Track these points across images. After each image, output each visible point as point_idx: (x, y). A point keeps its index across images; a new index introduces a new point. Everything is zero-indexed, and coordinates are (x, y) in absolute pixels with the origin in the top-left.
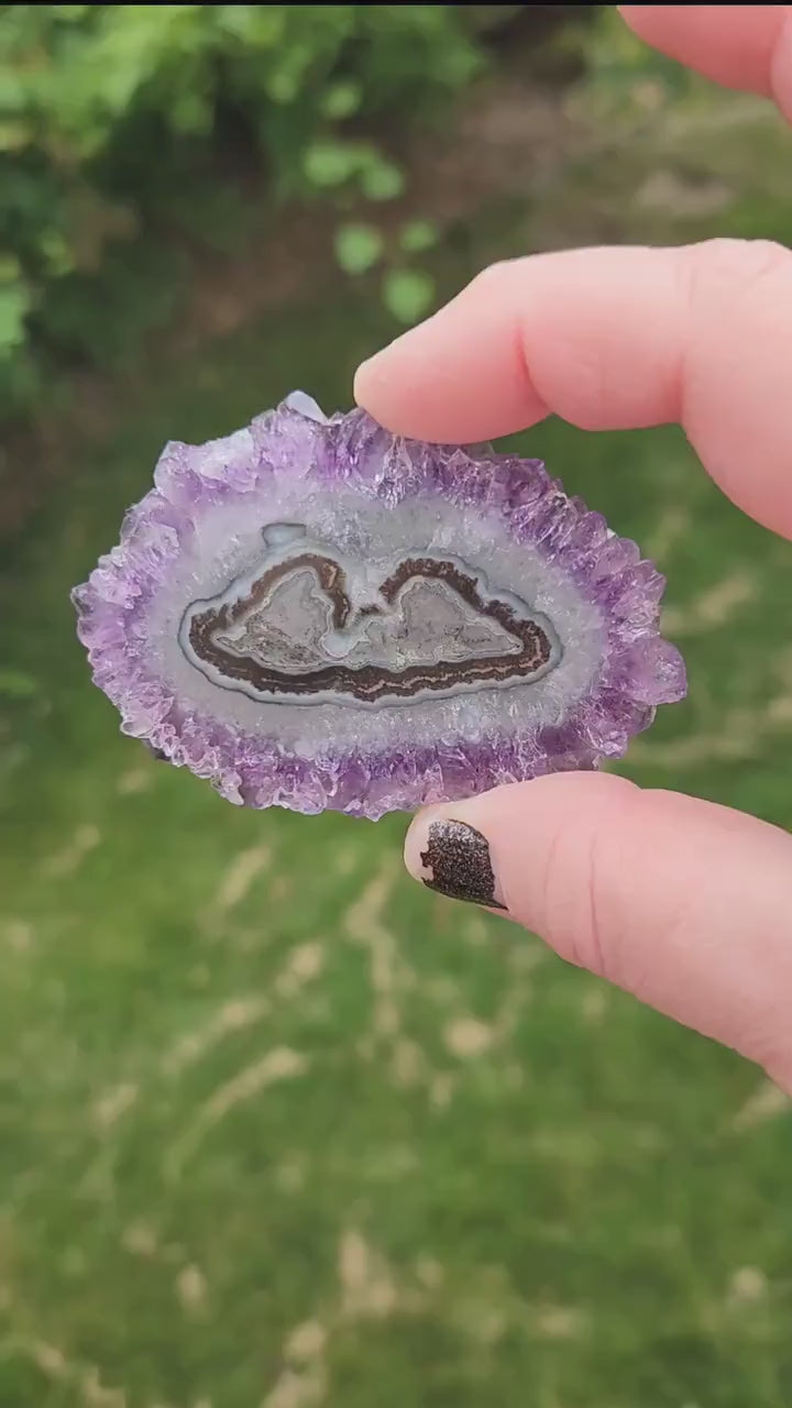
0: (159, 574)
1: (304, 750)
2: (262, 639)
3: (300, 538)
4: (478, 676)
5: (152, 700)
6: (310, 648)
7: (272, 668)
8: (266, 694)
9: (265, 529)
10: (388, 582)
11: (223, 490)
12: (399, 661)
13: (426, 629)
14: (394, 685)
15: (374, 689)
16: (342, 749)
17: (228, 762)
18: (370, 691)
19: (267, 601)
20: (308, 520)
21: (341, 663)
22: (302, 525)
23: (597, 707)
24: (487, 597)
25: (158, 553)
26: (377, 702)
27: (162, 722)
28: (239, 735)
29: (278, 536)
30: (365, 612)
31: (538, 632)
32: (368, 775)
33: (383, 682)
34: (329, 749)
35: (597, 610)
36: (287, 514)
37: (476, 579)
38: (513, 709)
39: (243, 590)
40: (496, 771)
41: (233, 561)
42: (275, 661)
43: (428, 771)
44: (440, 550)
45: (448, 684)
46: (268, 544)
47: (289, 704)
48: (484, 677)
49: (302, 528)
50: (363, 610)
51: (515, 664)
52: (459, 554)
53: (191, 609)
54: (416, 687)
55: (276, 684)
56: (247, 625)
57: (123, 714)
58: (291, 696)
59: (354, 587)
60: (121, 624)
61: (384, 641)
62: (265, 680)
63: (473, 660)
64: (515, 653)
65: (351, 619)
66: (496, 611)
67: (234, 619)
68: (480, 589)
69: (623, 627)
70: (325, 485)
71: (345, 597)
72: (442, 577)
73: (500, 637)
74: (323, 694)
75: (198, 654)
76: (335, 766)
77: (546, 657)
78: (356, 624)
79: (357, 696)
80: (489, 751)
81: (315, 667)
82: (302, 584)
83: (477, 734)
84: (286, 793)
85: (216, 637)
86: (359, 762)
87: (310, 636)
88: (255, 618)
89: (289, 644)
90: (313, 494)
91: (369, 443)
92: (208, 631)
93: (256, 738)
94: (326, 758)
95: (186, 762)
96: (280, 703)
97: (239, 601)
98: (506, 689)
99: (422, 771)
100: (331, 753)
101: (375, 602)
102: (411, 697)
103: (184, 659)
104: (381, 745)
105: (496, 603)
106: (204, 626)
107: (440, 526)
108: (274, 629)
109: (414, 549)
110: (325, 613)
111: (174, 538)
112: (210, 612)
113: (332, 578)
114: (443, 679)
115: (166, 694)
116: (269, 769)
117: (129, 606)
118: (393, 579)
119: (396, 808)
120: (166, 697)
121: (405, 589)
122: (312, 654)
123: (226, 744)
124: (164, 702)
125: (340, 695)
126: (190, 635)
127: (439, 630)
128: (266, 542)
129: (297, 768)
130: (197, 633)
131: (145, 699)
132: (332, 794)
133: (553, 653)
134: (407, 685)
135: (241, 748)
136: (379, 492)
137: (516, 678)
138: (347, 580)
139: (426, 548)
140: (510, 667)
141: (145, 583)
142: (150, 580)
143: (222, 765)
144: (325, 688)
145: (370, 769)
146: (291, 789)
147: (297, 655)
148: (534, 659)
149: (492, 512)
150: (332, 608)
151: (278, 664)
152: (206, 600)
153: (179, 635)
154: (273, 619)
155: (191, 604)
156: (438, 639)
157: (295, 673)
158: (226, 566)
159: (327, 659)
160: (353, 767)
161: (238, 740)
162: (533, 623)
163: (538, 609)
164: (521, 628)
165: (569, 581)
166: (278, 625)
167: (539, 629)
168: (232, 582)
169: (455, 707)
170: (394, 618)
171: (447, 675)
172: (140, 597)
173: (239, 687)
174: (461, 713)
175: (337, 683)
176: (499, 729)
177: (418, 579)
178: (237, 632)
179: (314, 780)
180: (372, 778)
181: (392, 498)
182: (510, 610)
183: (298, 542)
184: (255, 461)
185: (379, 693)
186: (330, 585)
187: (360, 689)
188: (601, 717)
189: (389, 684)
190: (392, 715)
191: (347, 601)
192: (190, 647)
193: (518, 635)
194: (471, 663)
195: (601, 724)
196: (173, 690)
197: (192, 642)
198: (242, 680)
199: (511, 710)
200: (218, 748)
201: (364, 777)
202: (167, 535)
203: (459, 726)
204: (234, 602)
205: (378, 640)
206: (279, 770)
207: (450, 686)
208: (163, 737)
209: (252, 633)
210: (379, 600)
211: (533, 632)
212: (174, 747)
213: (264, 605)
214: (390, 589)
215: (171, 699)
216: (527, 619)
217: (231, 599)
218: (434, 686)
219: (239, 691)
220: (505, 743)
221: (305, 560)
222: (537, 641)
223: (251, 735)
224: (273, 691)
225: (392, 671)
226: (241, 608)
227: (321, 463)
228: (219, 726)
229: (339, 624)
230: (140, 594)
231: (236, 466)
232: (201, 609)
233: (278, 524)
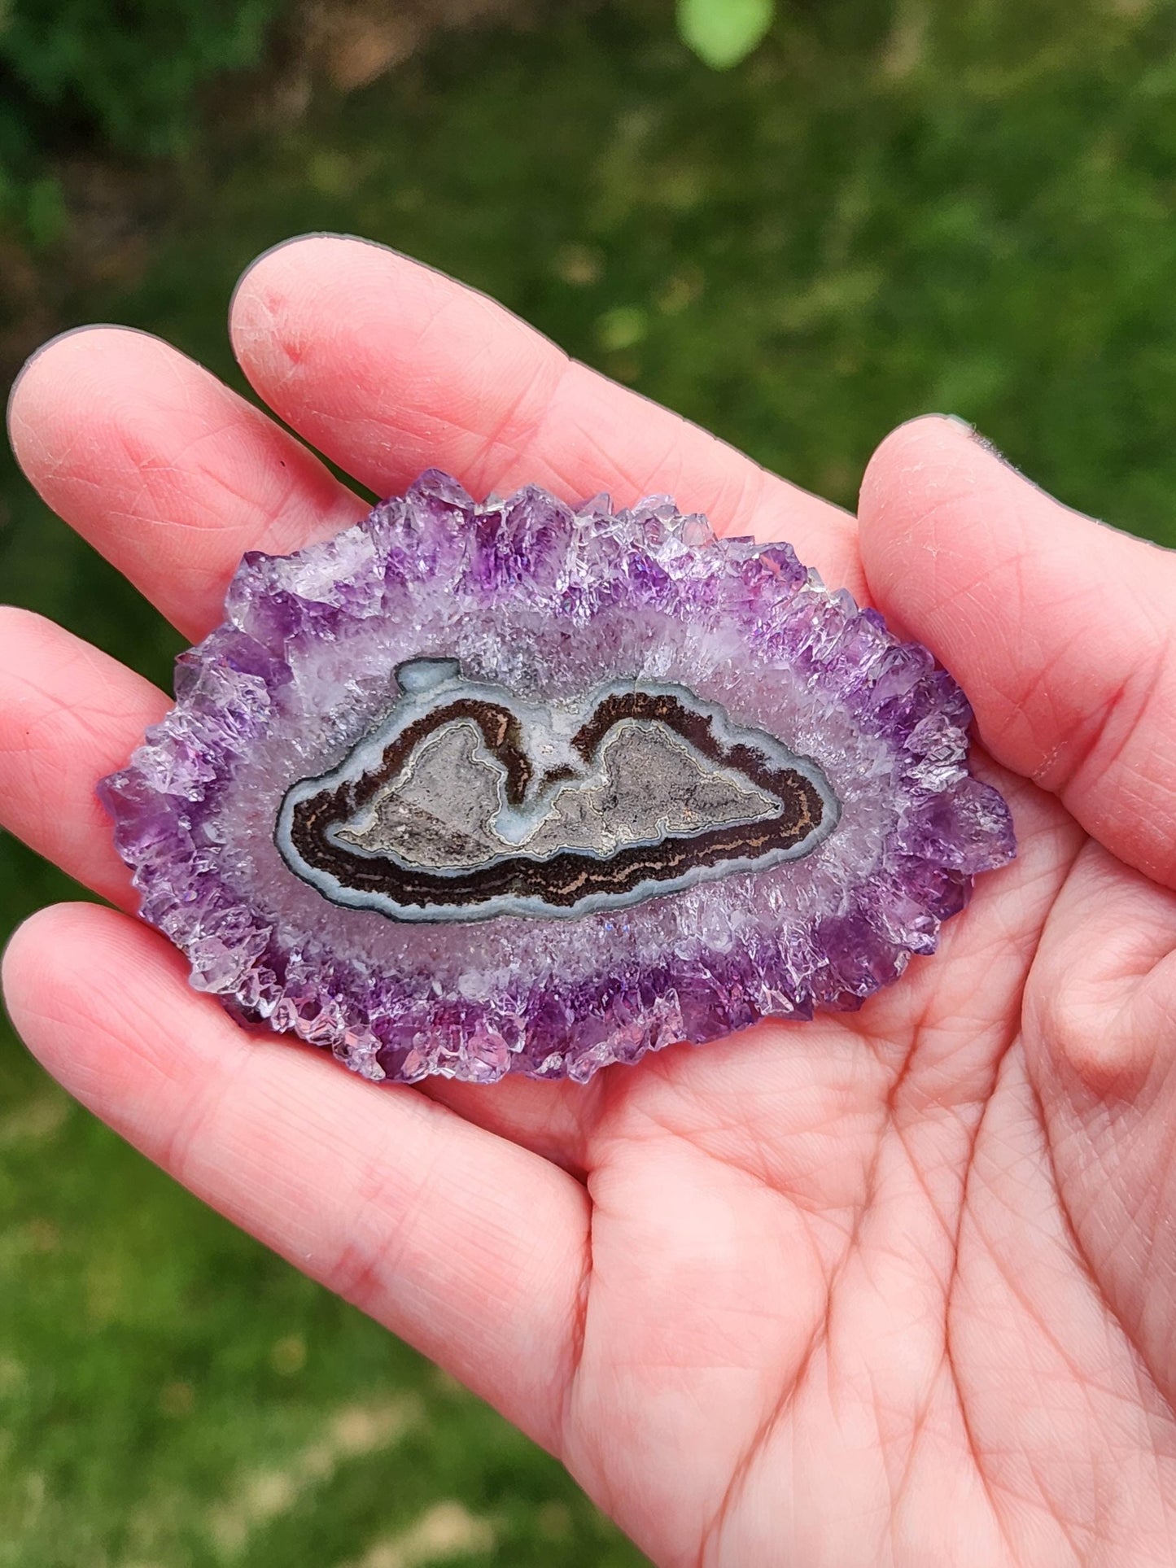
0: (239, 746)
1: (471, 987)
2: (403, 828)
3: (451, 677)
4: (722, 854)
5: (238, 933)
6: (475, 837)
7: (419, 870)
8: (413, 909)
9: (399, 668)
10: (584, 730)
11: (331, 618)
12: (604, 844)
13: (643, 794)
14: (601, 878)
15: (573, 887)
16: (529, 980)
17: (357, 1016)
18: (565, 891)
19: (406, 772)
20: (462, 651)
21: (522, 853)
22: (452, 660)
23: (894, 882)
24: (726, 740)
25: (238, 716)
26: (579, 905)
27: (254, 966)
28: (373, 974)
29: (417, 678)
30: (553, 776)
31: (803, 783)
32: (569, 1014)
33: (584, 875)
34: (511, 983)
35: (884, 746)
36: (431, 643)
37: (710, 717)
38: (775, 897)
39: (370, 759)
40: (757, 989)
41: (353, 719)
42: (422, 860)
43: (658, 1000)
44: (655, 680)
45: (681, 869)
46: (402, 688)
47: (447, 921)
48: (732, 855)
49: (456, 663)
50: (547, 773)
51: (773, 834)
52: (684, 684)
53: (290, 794)
54: (633, 879)
55: (427, 894)
56: (379, 810)
57: (192, 960)
58: (449, 909)
59: (533, 743)
60: (186, 825)
61: (583, 816)
62: (409, 889)
63: (713, 833)
64: (774, 817)
65: (533, 788)
66: (741, 759)
67: (359, 804)
68: (716, 731)
69: (922, 766)
70: (482, 601)
71: (523, 756)
72: (660, 717)
73: (749, 798)
74: (496, 902)
75: (305, 860)
76: (520, 1007)
77: (817, 819)
78: (540, 795)
79: (547, 900)
80: (744, 962)
81: (484, 861)
82: (458, 743)
83: (725, 939)
84: (449, 1054)
85: (331, 832)
86: (556, 997)
87: (473, 817)
88: (392, 798)
89: (443, 832)
90: (467, 614)
91: (542, 535)
92: (320, 825)
93: (399, 974)
94: (506, 996)
95: (292, 1023)
96: (433, 922)
97: (365, 775)
98: (763, 871)
99: (649, 1001)
100: (513, 988)
101: (565, 761)
102: (627, 893)
103: (282, 868)
104: (585, 970)
105: (739, 749)
106: (313, 817)
107: (654, 643)
108: (419, 813)
109: (617, 682)
110: (494, 783)
111: (262, 694)
112: (322, 796)
113: (502, 731)
114: (672, 864)
115: (257, 923)
116: (422, 1021)
117: (194, 797)
118: (591, 727)
119: (613, 1059)
120: (258, 928)
121: (610, 739)
122: (478, 844)
123: (354, 989)
124: (254, 936)
125: (523, 900)
126: (292, 832)
127: (661, 794)
128: (401, 685)
129: (463, 1016)
130: (305, 825)
131: (228, 933)
132: (519, 1047)
133: (827, 812)
134: (620, 877)
135: (376, 993)
136: (563, 606)
137: (777, 853)
138: (523, 733)
139: (635, 678)
140: (766, 838)
141: (221, 762)
142: (229, 756)
143: (349, 1021)
144: (500, 894)
145: (573, 1007)
146: (455, 1049)
147: (456, 846)
148: (800, 824)
149: (726, 620)
150: (505, 775)
151: (429, 864)
152: (316, 779)
153: (275, 835)
154: (417, 797)
155: (292, 787)
156: (662, 806)
157: (454, 875)
158: (343, 727)
159: (500, 850)
160: (547, 1004)
161: (372, 982)
162: (795, 771)
163: (801, 752)
164: (780, 782)
165: (841, 709)
166: (423, 805)
167: (804, 779)
168: (352, 749)
169: (691, 903)
170: (595, 781)
171: (678, 858)
172: (213, 782)
173: (370, 903)
174: (701, 909)
175: (518, 884)
176: (758, 928)
177: (625, 725)
178: (365, 821)
179: (490, 1030)
180: (576, 1020)
181: (581, 611)
182: (761, 757)
183: (450, 684)
184: (379, 572)
185: (580, 893)
186: (499, 743)
187: (551, 889)
188: (900, 898)
189: (593, 878)
190: (601, 923)
191: (526, 763)
192: (292, 851)
193: (776, 792)
194: (710, 837)
195: (901, 908)
196: (269, 917)
197: (295, 842)
198: (374, 892)
199: (773, 901)
200: (340, 997)
201: (564, 1019)
202: (251, 687)
203: (700, 929)
204: (358, 778)
205: (574, 815)
206: (439, 1020)
207: (682, 873)
208: (257, 987)
209: (386, 823)
210: (572, 758)
211: (796, 785)
212: (273, 1004)
213: (403, 778)
214: (587, 741)
215: (266, 931)
216: (785, 766)
217: (352, 773)
218: (660, 875)
219: (371, 908)
220: (768, 947)
221: (460, 709)
222: (803, 798)
223: (393, 972)
224: (423, 905)
225: (597, 859)
226: (368, 786)
227: (475, 568)
228: (340, 964)
229: (516, 797)
230: (214, 778)
231: (351, 581)
232: (307, 793)
233: (418, 660)
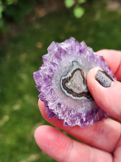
2: (73, 85)
5: (56, 99)
6: (80, 88)
7: (75, 92)
8: (75, 98)
9: (73, 62)
11: (66, 53)
18: (89, 97)
21: (85, 91)
22: (77, 62)
26: (90, 99)
36: (76, 59)
39: (70, 74)
41: (68, 68)
42: (75, 90)
46: (73, 64)
47: (78, 100)
55: (76, 95)
58: (78, 98)
62: (74, 94)
67: (69, 81)
71: (84, 77)
74: (82, 98)
79: (87, 98)
81: (81, 91)
82: (78, 74)
87: (80, 85)
88: (72, 80)
89: (77, 86)
90: (79, 56)
92: (65, 83)
96: (76, 100)
103: (61, 89)
112: (65, 78)
113: (82, 73)
125: (85, 98)
126: (62, 83)
138: (84, 74)
141: (54, 71)
144: (83, 96)
150: (83, 79)
152: (65, 76)
153: (60, 84)
155: (62, 76)
157: (78, 93)
159: (83, 90)
166: (75, 82)
168: (68, 72)
178: (70, 83)
181: (88, 59)
183: (77, 65)
186: (82, 75)
187: (87, 96)
192: (62, 87)
197: (62, 85)
198: (71, 94)
202: (57, 60)
208: (58, 108)
209: (72, 84)
213: (73, 78)
217: (68, 76)
219: (70, 97)
221: (78, 69)
226: (70, 78)
229: (84, 83)
230: (53, 73)
231: (67, 48)
232: (63, 78)
233: (74, 61)
